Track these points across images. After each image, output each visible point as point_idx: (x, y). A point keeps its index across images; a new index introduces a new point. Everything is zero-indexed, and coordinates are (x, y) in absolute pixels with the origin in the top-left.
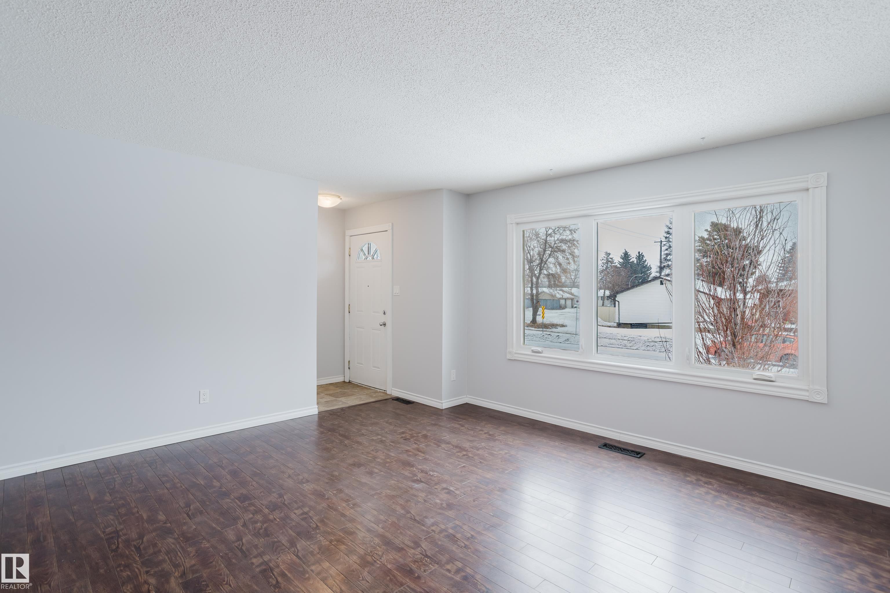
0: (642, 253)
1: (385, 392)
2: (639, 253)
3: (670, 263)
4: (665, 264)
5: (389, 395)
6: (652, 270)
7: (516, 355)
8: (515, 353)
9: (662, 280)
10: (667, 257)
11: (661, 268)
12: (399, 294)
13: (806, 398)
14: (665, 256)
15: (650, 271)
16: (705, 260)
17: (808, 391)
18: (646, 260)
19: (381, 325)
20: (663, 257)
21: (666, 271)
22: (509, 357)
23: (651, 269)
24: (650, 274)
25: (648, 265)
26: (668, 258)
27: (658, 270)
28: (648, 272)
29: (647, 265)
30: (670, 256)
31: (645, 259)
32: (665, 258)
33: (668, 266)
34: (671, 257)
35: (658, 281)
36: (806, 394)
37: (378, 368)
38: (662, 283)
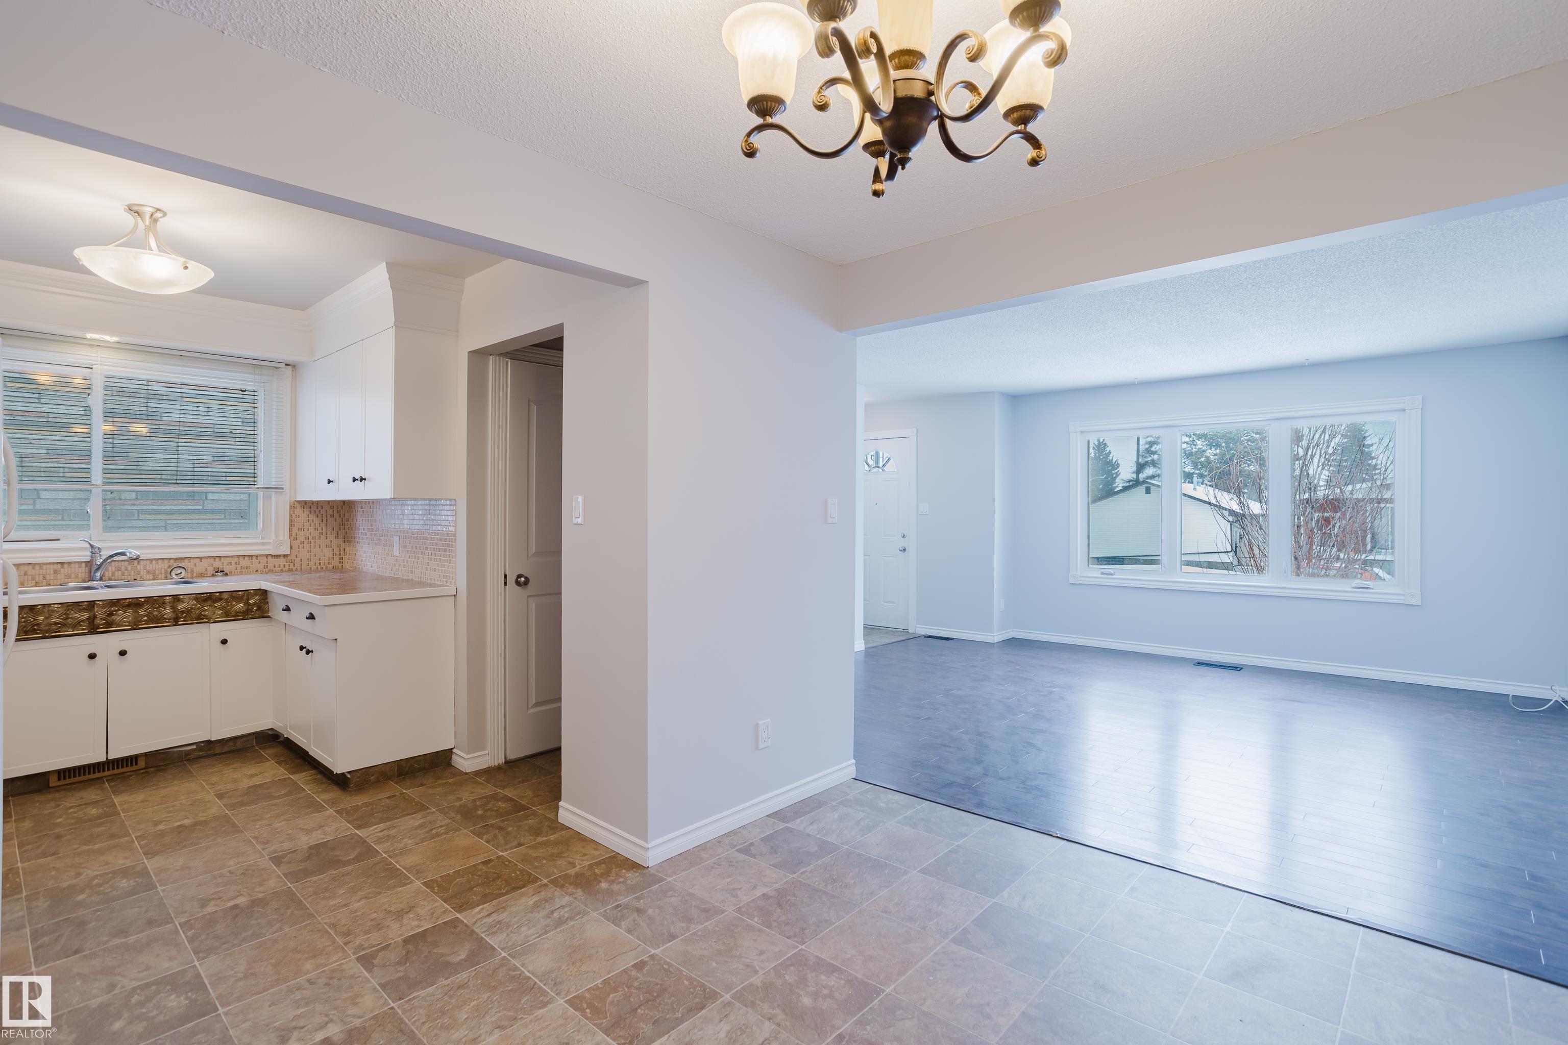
0: (1104, 440)
1: (905, 631)
2: (1099, 440)
3: (1156, 457)
4: (1149, 459)
5: (913, 633)
6: (1120, 468)
7: (1081, 579)
8: (1081, 577)
9: (1148, 485)
10: (1151, 447)
11: (1140, 467)
12: (927, 513)
13: (1402, 602)
14: (1147, 446)
15: (1116, 471)
16: (1213, 451)
17: (1404, 595)
18: (1110, 452)
19: (901, 551)
20: (1142, 448)
21: (1150, 471)
22: (1072, 581)
23: (1118, 467)
24: (1117, 475)
25: (1114, 461)
26: (1153, 449)
27: (1134, 469)
28: (1113, 472)
29: (1112, 459)
30: (1155, 446)
31: (1108, 449)
32: (1147, 449)
33: (1154, 464)
34: (1157, 448)
35: (1142, 489)
36: (1402, 598)
37: (894, 603)
38: (1148, 491)
